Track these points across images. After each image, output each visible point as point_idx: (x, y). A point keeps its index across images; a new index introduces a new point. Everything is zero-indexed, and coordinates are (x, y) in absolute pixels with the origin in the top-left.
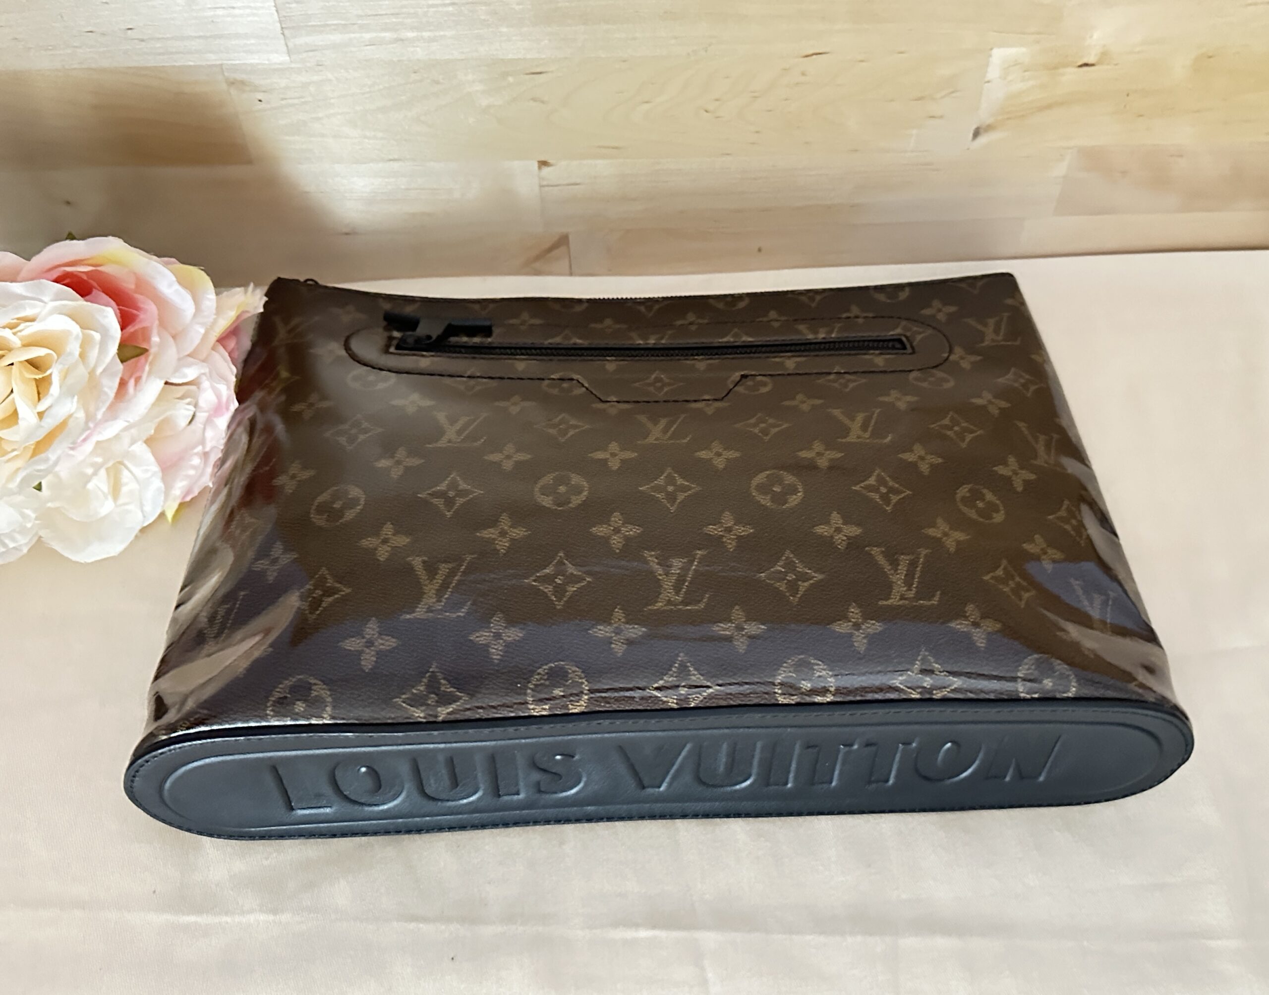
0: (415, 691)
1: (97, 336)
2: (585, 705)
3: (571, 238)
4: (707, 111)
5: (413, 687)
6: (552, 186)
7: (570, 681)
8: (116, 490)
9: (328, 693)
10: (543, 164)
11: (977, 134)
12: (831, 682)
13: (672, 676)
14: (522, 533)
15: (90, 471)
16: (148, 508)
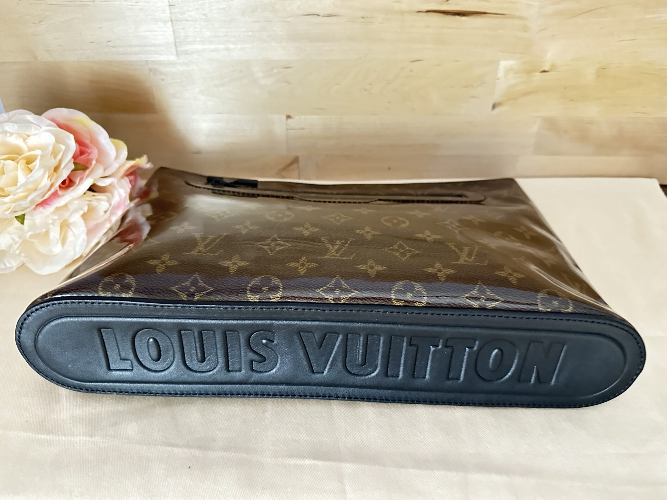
0: (183, 284)
1: (63, 147)
2: (280, 297)
3: (300, 159)
4: (365, 91)
5: (183, 282)
6: (293, 129)
7: (272, 284)
8: (64, 241)
9: (135, 281)
10: (288, 117)
11: (494, 107)
12: (425, 294)
13: (331, 285)
14: (256, 228)
15: (50, 222)
16: (77, 249)
